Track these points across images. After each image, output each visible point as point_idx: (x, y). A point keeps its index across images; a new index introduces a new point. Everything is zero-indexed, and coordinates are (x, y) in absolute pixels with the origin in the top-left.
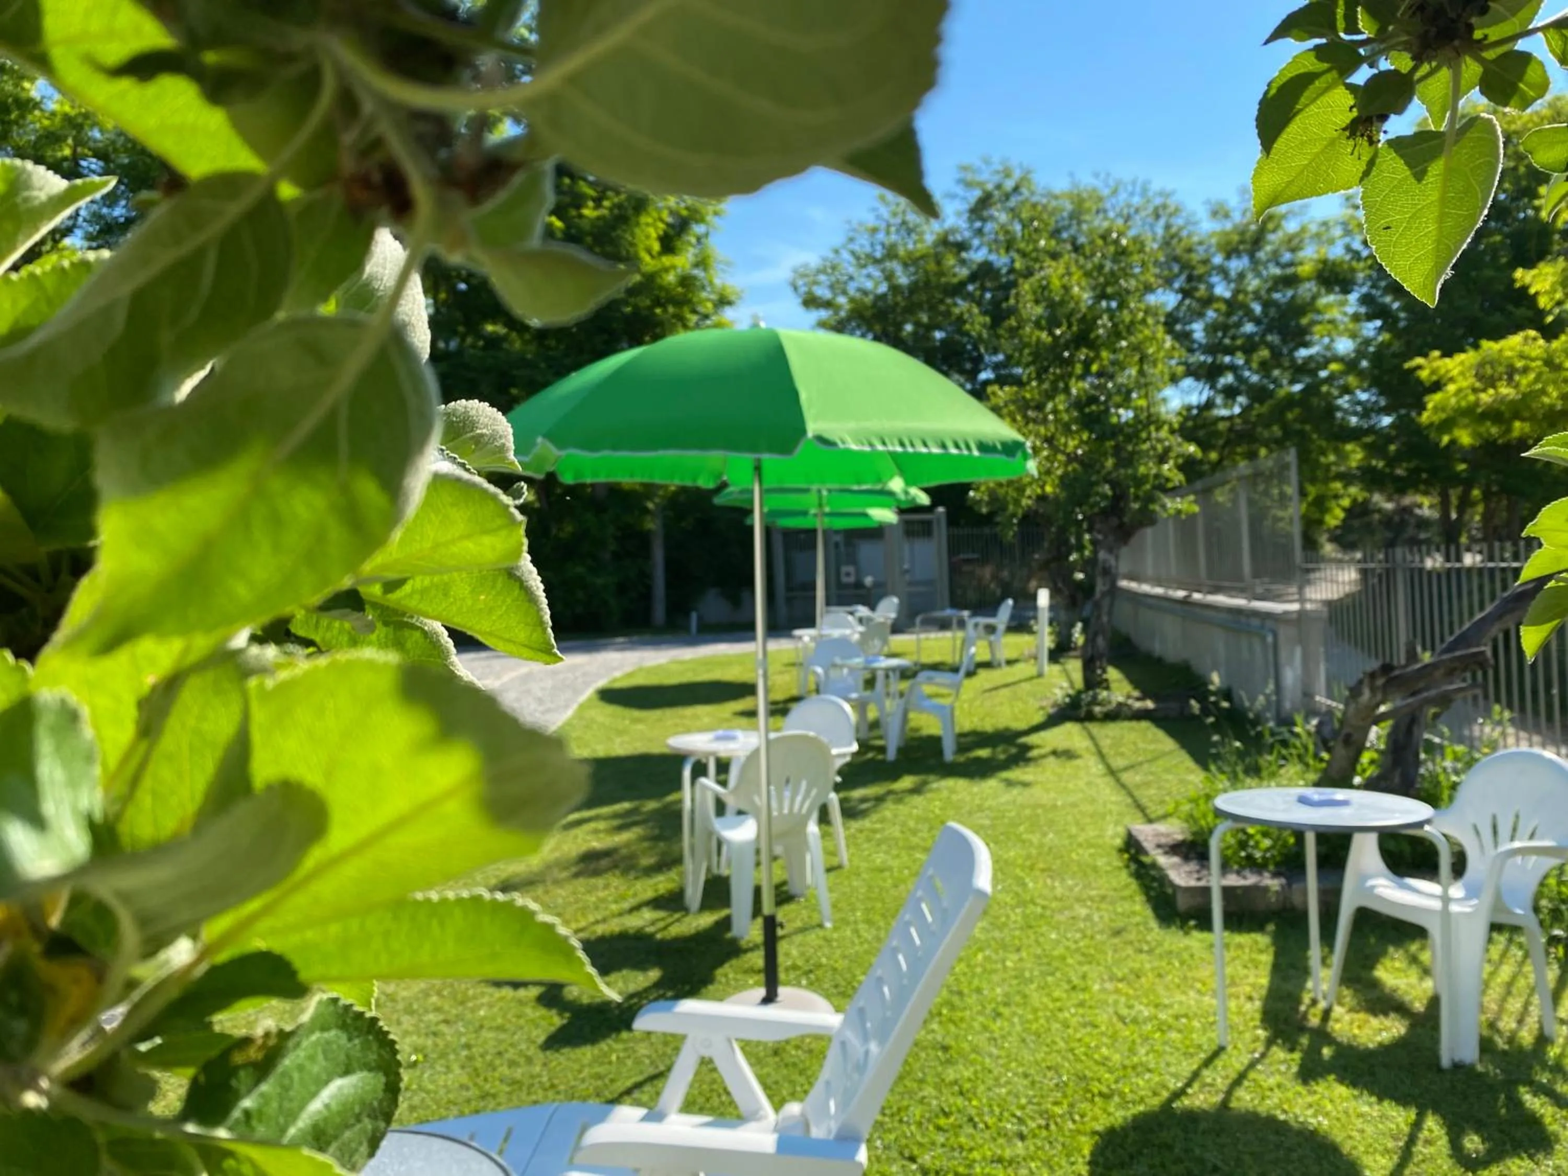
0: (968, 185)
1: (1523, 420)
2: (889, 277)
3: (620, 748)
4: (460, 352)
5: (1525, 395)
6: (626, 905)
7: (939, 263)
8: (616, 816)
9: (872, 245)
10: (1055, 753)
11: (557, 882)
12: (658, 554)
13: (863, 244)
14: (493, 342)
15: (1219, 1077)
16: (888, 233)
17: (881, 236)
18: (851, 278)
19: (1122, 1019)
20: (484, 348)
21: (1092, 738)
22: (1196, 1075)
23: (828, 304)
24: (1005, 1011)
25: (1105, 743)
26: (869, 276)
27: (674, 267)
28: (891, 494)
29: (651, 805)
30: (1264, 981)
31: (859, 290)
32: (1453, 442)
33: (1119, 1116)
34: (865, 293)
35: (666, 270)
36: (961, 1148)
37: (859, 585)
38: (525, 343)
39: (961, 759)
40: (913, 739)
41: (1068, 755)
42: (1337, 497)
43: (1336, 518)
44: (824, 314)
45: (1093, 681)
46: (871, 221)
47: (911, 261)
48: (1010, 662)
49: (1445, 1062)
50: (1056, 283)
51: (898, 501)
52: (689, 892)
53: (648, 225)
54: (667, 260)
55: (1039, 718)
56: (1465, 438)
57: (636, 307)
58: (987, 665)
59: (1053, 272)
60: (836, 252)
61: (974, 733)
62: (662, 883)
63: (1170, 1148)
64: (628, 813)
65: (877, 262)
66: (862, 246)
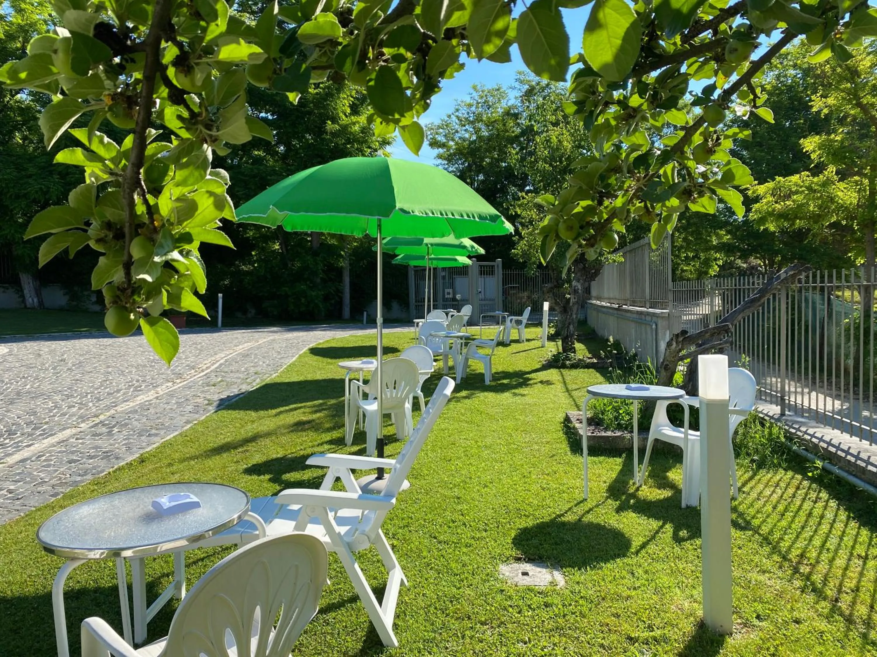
0: (521, 82)
1: (800, 219)
2: (477, 131)
3: (319, 376)
4: (239, 166)
5: (798, 206)
6: (316, 443)
7: (504, 125)
8: (314, 406)
9: (468, 113)
10: (541, 382)
11: (283, 434)
12: (347, 280)
13: (463, 113)
14: (258, 161)
15: (580, 510)
16: (477, 107)
17: (473, 109)
18: (457, 132)
19: (543, 489)
20: (252, 164)
21: (562, 376)
22: (570, 509)
23: (443, 145)
24: (491, 486)
25: (568, 379)
26: (466, 130)
27: (358, 122)
28: (465, 247)
29: (333, 401)
30: (614, 476)
31: (460, 138)
32: (766, 230)
33: (530, 523)
34: (464, 140)
35: (354, 124)
36: (458, 533)
37: (454, 299)
38: (276, 161)
39: (493, 384)
40: (471, 374)
41: (548, 383)
42: (716, 259)
43: (714, 271)
44: (441, 150)
45: (568, 348)
46: (468, 100)
47: (490, 124)
48: (528, 340)
49: (683, 505)
50: (554, 140)
51: (469, 251)
52: (347, 437)
53: (344, 98)
54: (354, 119)
55: (538, 366)
56: (772, 228)
57: (336, 144)
58: (517, 341)
59: (554, 134)
60: (449, 116)
61: (503, 372)
62: (335, 434)
63: (550, 534)
64: (321, 405)
65: (472, 123)
66: (463, 114)
